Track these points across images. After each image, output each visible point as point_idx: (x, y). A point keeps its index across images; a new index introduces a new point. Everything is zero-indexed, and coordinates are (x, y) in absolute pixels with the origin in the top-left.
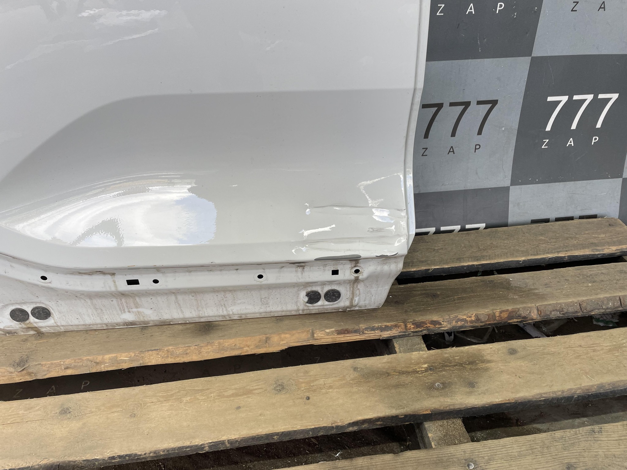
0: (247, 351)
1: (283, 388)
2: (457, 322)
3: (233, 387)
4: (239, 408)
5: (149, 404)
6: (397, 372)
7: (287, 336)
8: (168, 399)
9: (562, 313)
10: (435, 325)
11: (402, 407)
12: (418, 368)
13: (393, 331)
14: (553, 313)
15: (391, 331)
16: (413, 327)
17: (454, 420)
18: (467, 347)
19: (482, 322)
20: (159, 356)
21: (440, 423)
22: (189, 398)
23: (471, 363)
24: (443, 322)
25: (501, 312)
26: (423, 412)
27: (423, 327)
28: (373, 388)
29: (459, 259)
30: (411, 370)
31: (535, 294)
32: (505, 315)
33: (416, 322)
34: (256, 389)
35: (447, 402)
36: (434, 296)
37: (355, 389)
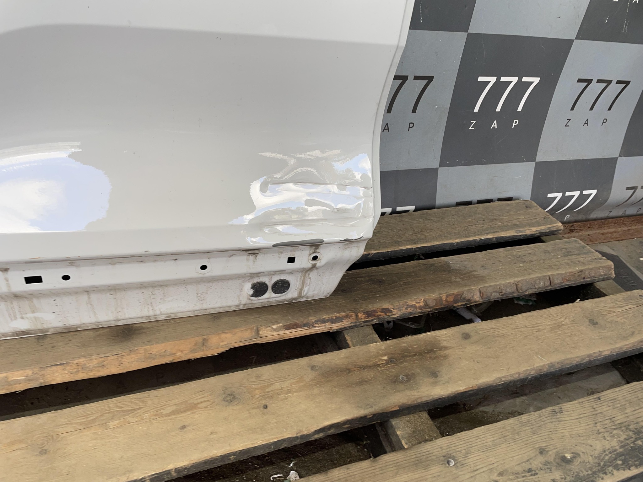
0: (180, 357)
1: (234, 398)
2: (406, 308)
3: (172, 402)
4: (183, 427)
5: (63, 435)
6: (358, 367)
7: (228, 335)
8: (89, 426)
9: (501, 294)
10: (385, 313)
11: (370, 406)
12: (378, 361)
13: (344, 322)
14: (493, 294)
15: (343, 322)
16: (365, 317)
17: (420, 414)
18: (422, 335)
19: (430, 308)
20: (67, 372)
21: (407, 418)
22: (117, 422)
23: (430, 351)
24: (393, 309)
25: (447, 296)
26: (391, 409)
27: (374, 315)
28: (335, 387)
29: (398, 243)
30: (371, 363)
31: (475, 276)
32: (451, 299)
33: (366, 311)
34: (201, 403)
35: (414, 395)
36: (380, 282)
37: (316, 391)
